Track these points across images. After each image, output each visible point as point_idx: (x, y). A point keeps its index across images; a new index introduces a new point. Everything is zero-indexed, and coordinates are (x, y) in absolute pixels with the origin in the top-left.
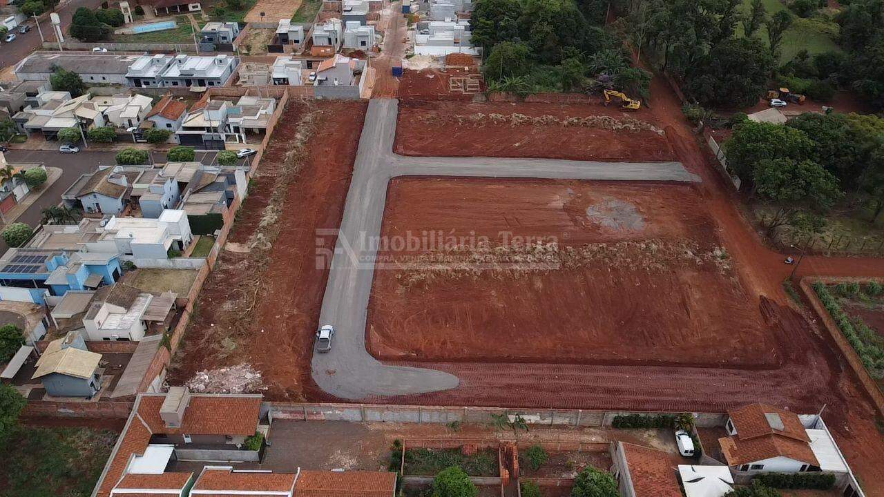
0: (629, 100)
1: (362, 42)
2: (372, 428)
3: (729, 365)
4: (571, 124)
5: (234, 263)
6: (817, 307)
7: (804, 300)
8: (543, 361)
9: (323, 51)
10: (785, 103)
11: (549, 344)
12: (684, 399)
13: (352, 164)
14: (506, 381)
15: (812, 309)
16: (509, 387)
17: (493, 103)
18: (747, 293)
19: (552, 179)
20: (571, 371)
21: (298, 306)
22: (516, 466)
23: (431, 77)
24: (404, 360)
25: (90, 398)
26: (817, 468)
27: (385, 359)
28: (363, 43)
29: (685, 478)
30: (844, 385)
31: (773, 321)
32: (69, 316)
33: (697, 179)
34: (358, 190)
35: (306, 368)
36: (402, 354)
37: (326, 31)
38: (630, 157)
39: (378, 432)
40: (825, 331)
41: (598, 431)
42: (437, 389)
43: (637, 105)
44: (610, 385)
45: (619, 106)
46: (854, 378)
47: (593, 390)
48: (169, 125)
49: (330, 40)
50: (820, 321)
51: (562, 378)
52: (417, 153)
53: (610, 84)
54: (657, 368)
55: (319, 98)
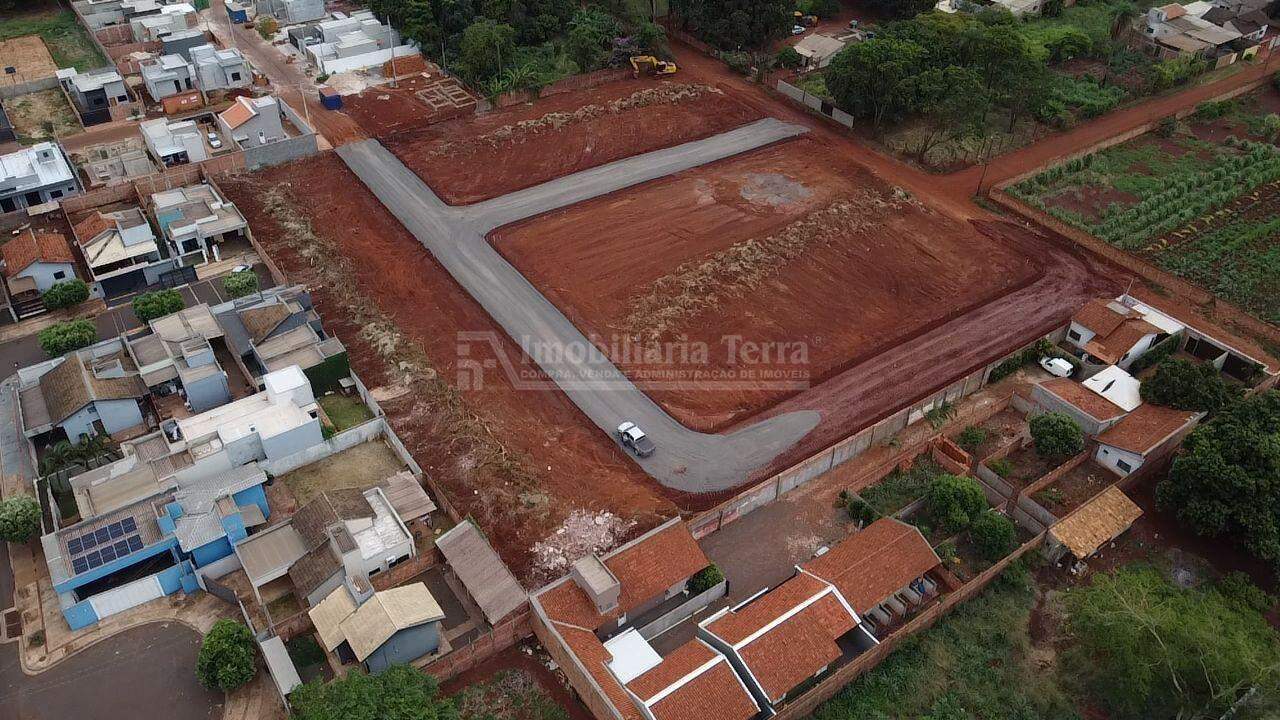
0: (663, 63)
1: (233, 75)
2: (793, 499)
3: (1010, 290)
4: (622, 108)
5: (407, 413)
6: (1022, 210)
7: (1006, 209)
8: (866, 357)
9: (184, 102)
10: (803, 29)
11: (855, 338)
12: (1010, 334)
13: (412, 237)
14: (859, 391)
15: (1017, 214)
16: (866, 395)
17: (502, 109)
18: (956, 222)
19: (670, 176)
20: (899, 354)
21: (554, 422)
22: (966, 455)
23: (387, 98)
24: (738, 420)
25: (435, 651)
26: (1167, 335)
27: (720, 428)
28: (236, 77)
29: (1099, 390)
30: (1098, 267)
31: (999, 237)
32: (283, 571)
33: (805, 130)
34: (460, 265)
35: (650, 481)
36: (730, 416)
37: (167, 71)
38: (720, 126)
39: (805, 500)
40: (1046, 229)
41: (981, 394)
42: (806, 430)
43: (671, 68)
44: (946, 350)
45: (652, 74)
46: (1101, 259)
47: (937, 361)
48: (59, 275)
49: (177, 83)
50: (1033, 223)
51: (900, 363)
52: (478, 197)
53: (634, 49)
54: (963, 318)
55: (256, 167)
